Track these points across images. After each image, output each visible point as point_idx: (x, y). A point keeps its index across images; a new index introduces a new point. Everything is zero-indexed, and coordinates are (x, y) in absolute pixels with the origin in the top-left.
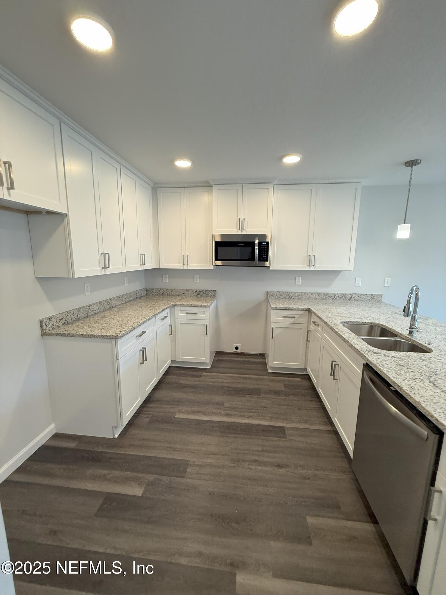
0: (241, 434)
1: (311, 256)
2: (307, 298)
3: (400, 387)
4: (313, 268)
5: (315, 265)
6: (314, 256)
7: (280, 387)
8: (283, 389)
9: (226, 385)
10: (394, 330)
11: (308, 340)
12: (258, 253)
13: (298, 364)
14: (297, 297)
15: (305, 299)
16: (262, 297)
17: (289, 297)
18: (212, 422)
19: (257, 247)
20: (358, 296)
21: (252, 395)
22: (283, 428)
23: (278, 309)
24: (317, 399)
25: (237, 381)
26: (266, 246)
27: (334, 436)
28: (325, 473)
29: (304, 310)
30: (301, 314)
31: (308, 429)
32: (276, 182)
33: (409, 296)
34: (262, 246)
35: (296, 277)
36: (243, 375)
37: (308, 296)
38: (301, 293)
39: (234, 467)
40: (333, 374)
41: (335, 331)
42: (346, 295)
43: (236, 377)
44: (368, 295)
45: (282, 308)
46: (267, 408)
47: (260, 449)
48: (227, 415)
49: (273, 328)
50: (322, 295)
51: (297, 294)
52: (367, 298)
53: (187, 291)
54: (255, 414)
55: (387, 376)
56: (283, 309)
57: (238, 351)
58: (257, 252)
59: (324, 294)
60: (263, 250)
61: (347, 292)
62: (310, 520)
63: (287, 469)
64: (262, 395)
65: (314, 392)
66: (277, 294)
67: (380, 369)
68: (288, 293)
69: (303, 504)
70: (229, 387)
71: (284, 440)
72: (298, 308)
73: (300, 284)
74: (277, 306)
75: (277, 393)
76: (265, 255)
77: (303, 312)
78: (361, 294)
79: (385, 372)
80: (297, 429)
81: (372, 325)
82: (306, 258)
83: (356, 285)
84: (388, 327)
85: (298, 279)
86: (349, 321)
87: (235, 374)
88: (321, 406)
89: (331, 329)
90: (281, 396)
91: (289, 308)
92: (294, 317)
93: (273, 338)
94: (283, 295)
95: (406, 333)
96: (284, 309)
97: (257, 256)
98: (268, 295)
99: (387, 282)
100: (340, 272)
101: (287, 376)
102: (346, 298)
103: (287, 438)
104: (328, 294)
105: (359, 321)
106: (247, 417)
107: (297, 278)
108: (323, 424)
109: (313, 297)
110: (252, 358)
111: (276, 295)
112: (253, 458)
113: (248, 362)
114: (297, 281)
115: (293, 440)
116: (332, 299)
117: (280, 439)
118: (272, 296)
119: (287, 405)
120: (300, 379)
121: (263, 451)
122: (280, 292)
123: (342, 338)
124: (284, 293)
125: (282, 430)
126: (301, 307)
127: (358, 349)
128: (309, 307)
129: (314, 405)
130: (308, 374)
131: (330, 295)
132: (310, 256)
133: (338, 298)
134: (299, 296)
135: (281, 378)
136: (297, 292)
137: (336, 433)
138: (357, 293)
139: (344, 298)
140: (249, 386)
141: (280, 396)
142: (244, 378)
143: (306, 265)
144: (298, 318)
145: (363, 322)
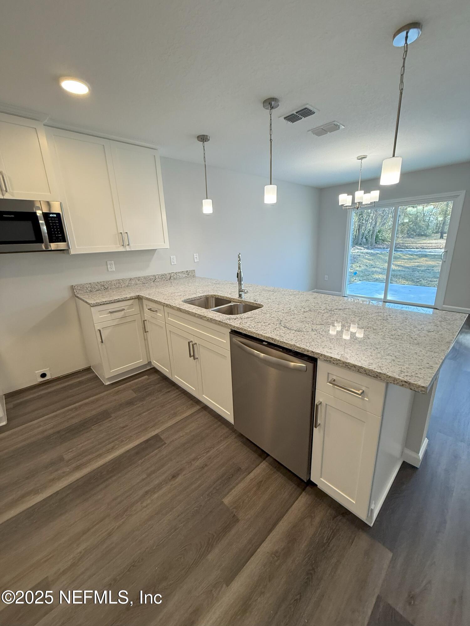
0: (111, 477)
1: (123, 233)
2: (126, 285)
3: (273, 339)
4: (128, 249)
5: (130, 244)
6: (126, 233)
7: (129, 395)
8: (135, 395)
9: (51, 432)
10: (226, 297)
11: (147, 331)
12: (46, 231)
13: (141, 362)
14: (115, 286)
15: (124, 287)
16: (67, 294)
17: (104, 287)
18: (57, 493)
19: (42, 222)
20: (176, 275)
21: (99, 422)
22: (157, 436)
23: (101, 305)
24: (173, 387)
25: (69, 417)
26: (56, 220)
27: (205, 412)
28: (215, 449)
29: (133, 299)
30: (131, 304)
31: (181, 420)
32: (46, 121)
33: (239, 263)
34: (50, 220)
35: (106, 262)
36: (71, 406)
37: (128, 282)
38: (119, 280)
39: (123, 523)
40: (193, 356)
41: (185, 311)
42: (166, 275)
43: (64, 413)
44: (184, 272)
45: (106, 301)
46: (127, 426)
47: (144, 476)
48: (78, 468)
49: (100, 331)
50: (143, 279)
51: (113, 283)
52: (184, 275)
54: (116, 441)
55: (258, 334)
56: (107, 304)
57: (47, 378)
58: (44, 228)
59: (144, 277)
60: (53, 226)
62: (227, 501)
63: (184, 473)
64: (113, 415)
65: (167, 383)
66: (88, 287)
67: (250, 331)
68: (102, 283)
69: (214, 492)
70: (58, 432)
71: (165, 447)
72: (126, 297)
73: (114, 270)
74: (98, 301)
75: (130, 403)
76: (58, 234)
77: (133, 301)
78: (178, 272)
79: (255, 331)
80: (171, 427)
81: (207, 297)
82: (117, 236)
83: (172, 264)
84: (221, 296)
85: (111, 264)
86: (187, 298)
87: (59, 409)
88: (180, 393)
89: (178, 310)
90: (137, 404)
91: (115, 300)
92: (123, 310)
93: (102, 342)
94: (96, 287)
95: (237, 297)
96: (109, 302)
97: (47, 235)
98: (75, 290)
99: (196, 258)
100: (155, 250)
101: (132, 379)
102: (166, 278)
103: (166, 442)
104: (149, 277)
105: (196, 296)
106: (108, 453)
107: (108, 262)
108: (191, 407)
109: (133, 282)
110: (75, 378)
111: (85, 288)
112: (141, 492)
113: (71, 387)
114: (109, 266)
115: (173, 441)
116: (154, 282)
117: (160, 449)
118: (80, 291)
119: (148, 410)
120: (146, 376)
121: (149, 475)
122: (90, 284)
123: (196, 316)
124: (97, 284)
125: (157, 438)
126: (128, 296)
127: (220, 320)
128: (138, 294)
129: (174, 394)
130: (152, 367)
131: (150, 278)
132: (121, 233)
133: (159, 280)
134: (117, 285)
135: (126, 384)
136: (113, 280)
137: (205, 408)
138: (175, 272)
139: (164, 278)
140: (88, 415)
141: (135, 405)
142: (76, 409)
143: (120, 245)
144: (128, 309)
145: (199, 297)
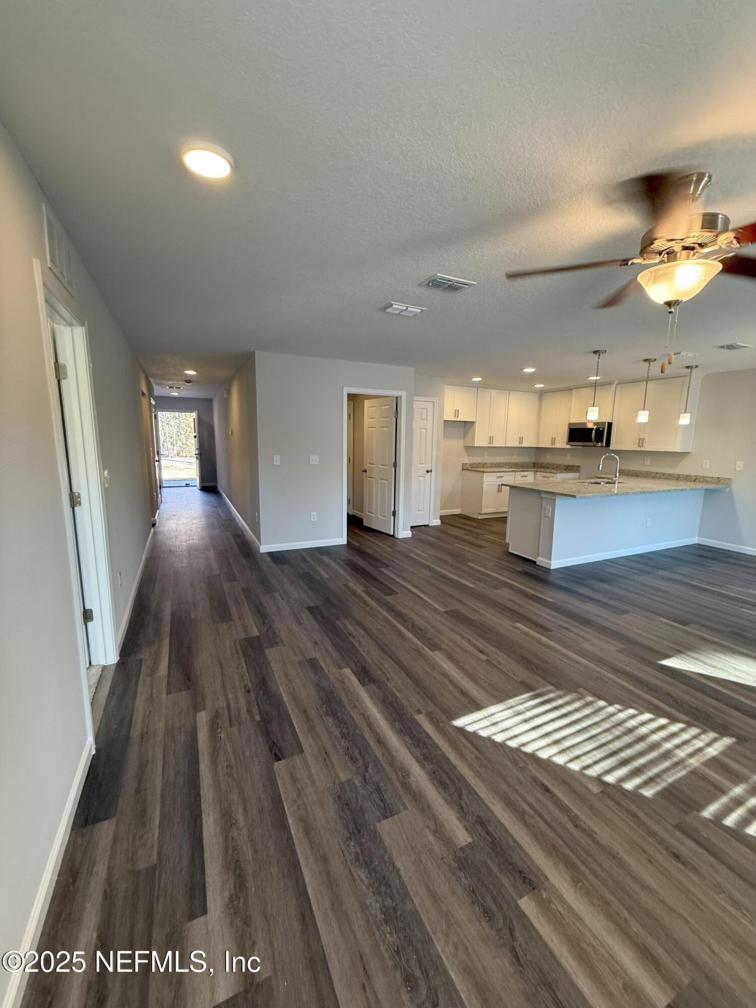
4: (643, 449)
53: (560, 465)
61: (692, 474)
82: (638, 440)
83: (704, 467)
132: (641, 438)
143: (638, 446)
